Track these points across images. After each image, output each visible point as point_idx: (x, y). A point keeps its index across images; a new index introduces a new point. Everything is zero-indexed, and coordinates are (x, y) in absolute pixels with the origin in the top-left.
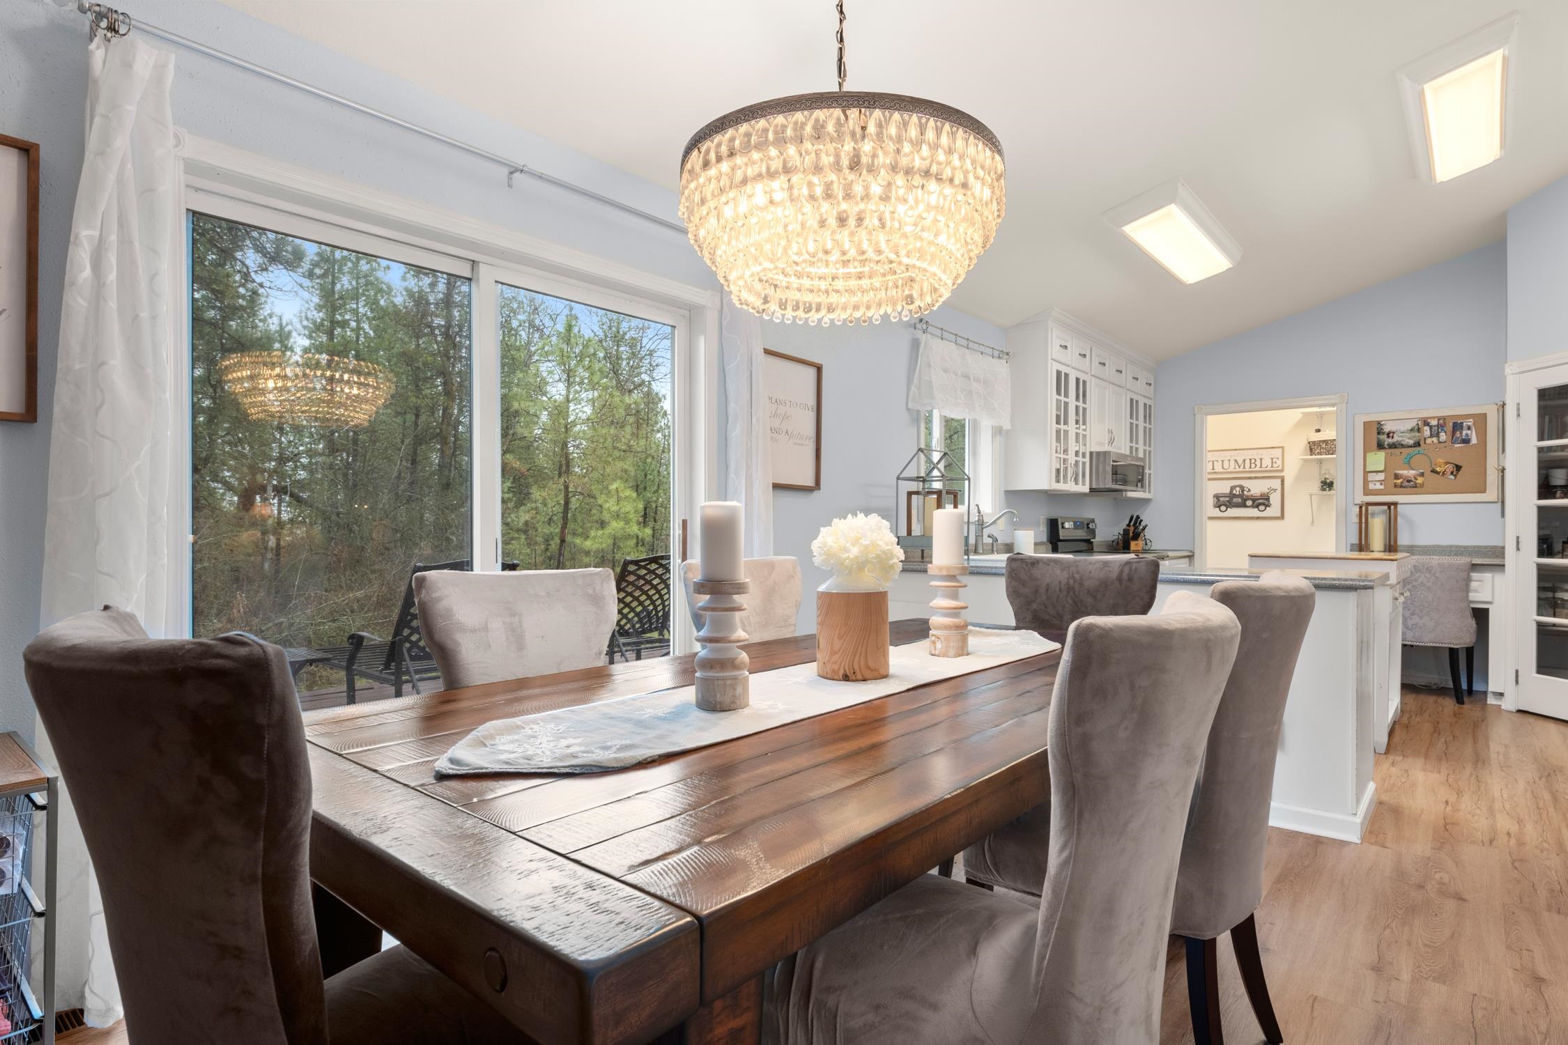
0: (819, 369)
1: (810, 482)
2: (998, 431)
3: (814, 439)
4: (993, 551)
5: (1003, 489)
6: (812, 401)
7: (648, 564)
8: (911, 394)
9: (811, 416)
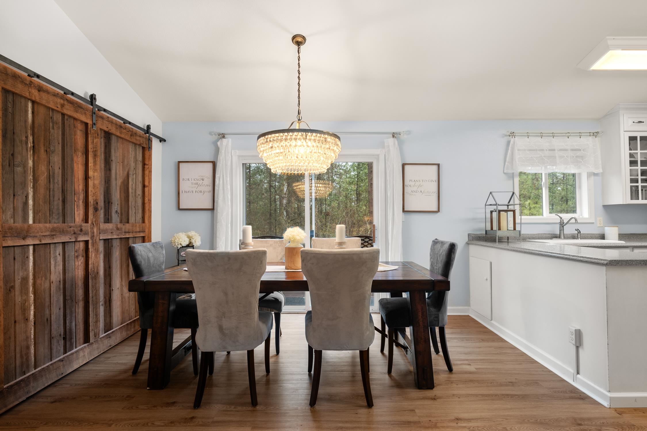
0: (438, 165)
1: (435, 209)
2: (591, 175)
3: (437, 193)
4: (578, 238)
5: (602, 204)
6: (435, 178)
7: (365, 239)
8: (506, 166)
9: (436, 184)
